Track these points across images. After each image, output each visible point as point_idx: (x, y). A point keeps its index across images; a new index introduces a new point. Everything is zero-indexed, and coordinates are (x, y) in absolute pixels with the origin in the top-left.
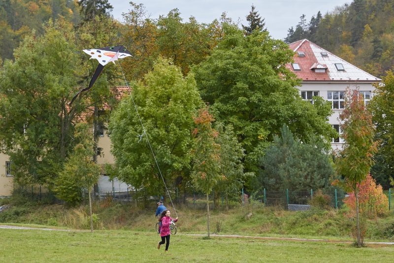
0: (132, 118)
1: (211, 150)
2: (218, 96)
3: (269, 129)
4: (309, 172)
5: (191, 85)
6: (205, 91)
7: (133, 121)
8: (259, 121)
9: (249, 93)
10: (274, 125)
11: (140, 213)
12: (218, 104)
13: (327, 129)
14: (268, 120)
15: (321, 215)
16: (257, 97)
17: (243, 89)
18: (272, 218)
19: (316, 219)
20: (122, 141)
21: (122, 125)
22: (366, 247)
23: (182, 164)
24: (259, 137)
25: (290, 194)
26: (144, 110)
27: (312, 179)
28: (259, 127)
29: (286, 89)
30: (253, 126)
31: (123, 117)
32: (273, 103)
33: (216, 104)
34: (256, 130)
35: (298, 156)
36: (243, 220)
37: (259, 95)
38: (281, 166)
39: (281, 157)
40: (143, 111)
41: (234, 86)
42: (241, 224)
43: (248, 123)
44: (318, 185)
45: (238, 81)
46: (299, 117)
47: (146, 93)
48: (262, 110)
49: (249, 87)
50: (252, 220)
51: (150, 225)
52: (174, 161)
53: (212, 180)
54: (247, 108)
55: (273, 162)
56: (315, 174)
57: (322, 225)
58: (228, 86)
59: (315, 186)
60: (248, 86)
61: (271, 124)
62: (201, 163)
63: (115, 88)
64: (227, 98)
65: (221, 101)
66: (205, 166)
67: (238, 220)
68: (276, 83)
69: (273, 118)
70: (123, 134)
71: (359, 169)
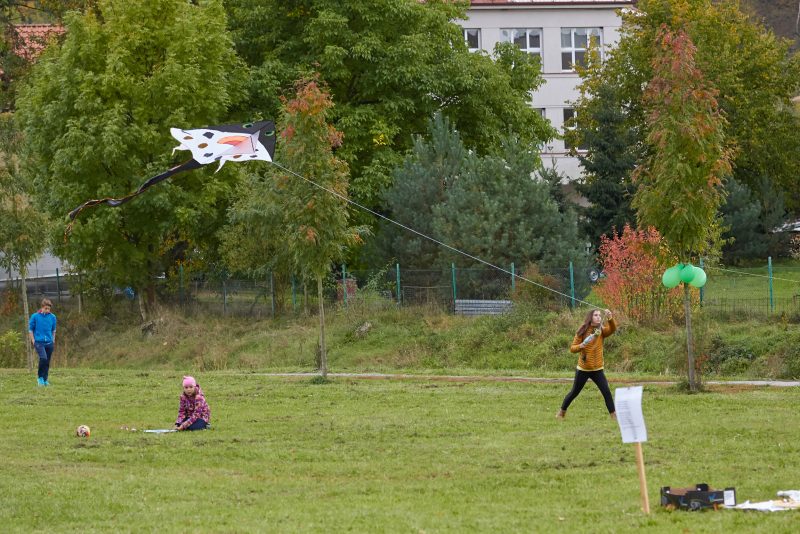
0: (72, 99)
1: (327, 175)
2: (273, 45)
3: (398, 122)
4: (504, 223)
5: (215, 21)
6: (240, 32)
7: (75, 106)
8: (372, 103)
9: (349, 35)
10: (410, 112)
11: (92, 327)
12: (275, 63)
13: (530, 121)
14: (394, 100)
15: (541, 323)
16: (369, 45)
17: (335, 26)
18: (421, 333)
19: (528, 333)
20: (48, 156)
21: (48, 118)
22: (709, 392)
23: (196, 209)
24: (375, 140)
25: (459, 275)
26: (101, 80)
27: (512, 238)
28: (374, 117)
29: (436, 26)
30: (360, 115)
31: (50, 96)
32: (406, 59)
33: (269, 64)
34: (367, 124)
35: (477, 185)
36: (349, 339)
37: (375, 40)
38: (437, 208)
39: (433, 188)
40: (99, 83)
41: (314, 21)
42: (346, 349)
43: (347, 107)
44: (527, 253)
45: (321, 9)
46: (466, 91)
47: (103, 40)
48: (381, 77)
49: (348, 23)
50: (373, 337)
51: (121, 356)
52: (177, 202)
53: (330, 246)
54: (344, 73)
55: (413, 200)
56: (521, 228)
57: (545, 347)
58: (295, 21)
59: (519, 255)
60: (346, 20)
61: (401, 109)
62: (305, 207)
63: (12, 27)
64: (295, 49)
65: (282, 57)
66: (313, 212)
67: (338, 338)
68: (413, 12)
69: (405, 95)
70: (49, 139)
71: (693, 214)
